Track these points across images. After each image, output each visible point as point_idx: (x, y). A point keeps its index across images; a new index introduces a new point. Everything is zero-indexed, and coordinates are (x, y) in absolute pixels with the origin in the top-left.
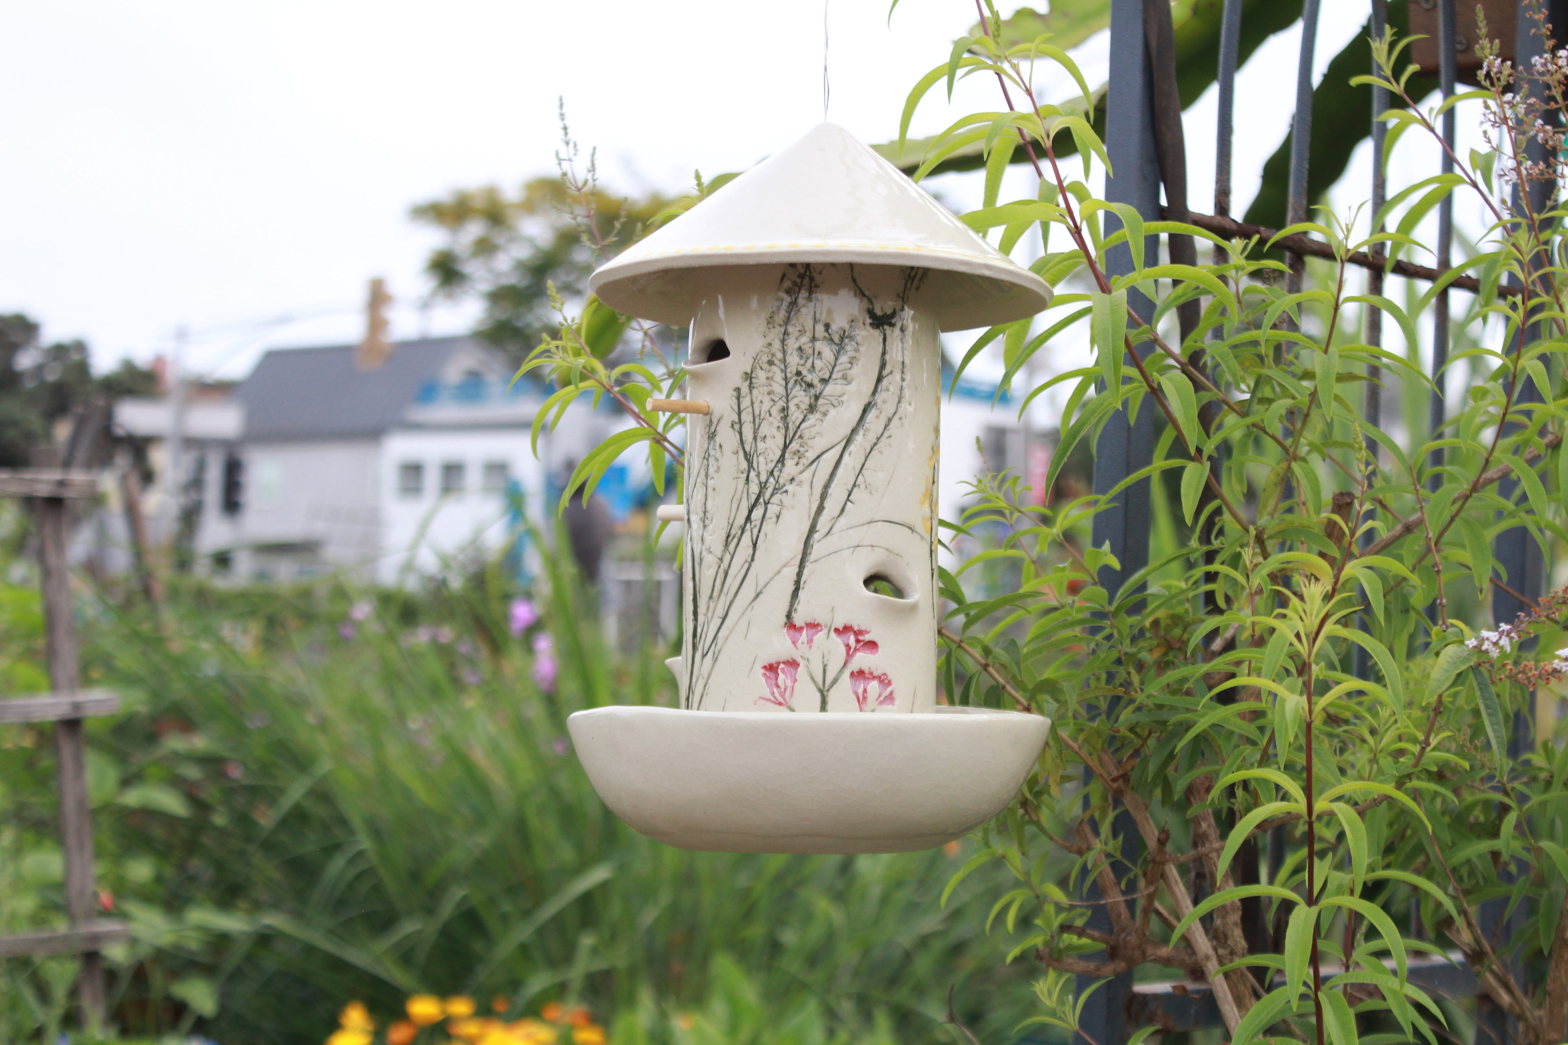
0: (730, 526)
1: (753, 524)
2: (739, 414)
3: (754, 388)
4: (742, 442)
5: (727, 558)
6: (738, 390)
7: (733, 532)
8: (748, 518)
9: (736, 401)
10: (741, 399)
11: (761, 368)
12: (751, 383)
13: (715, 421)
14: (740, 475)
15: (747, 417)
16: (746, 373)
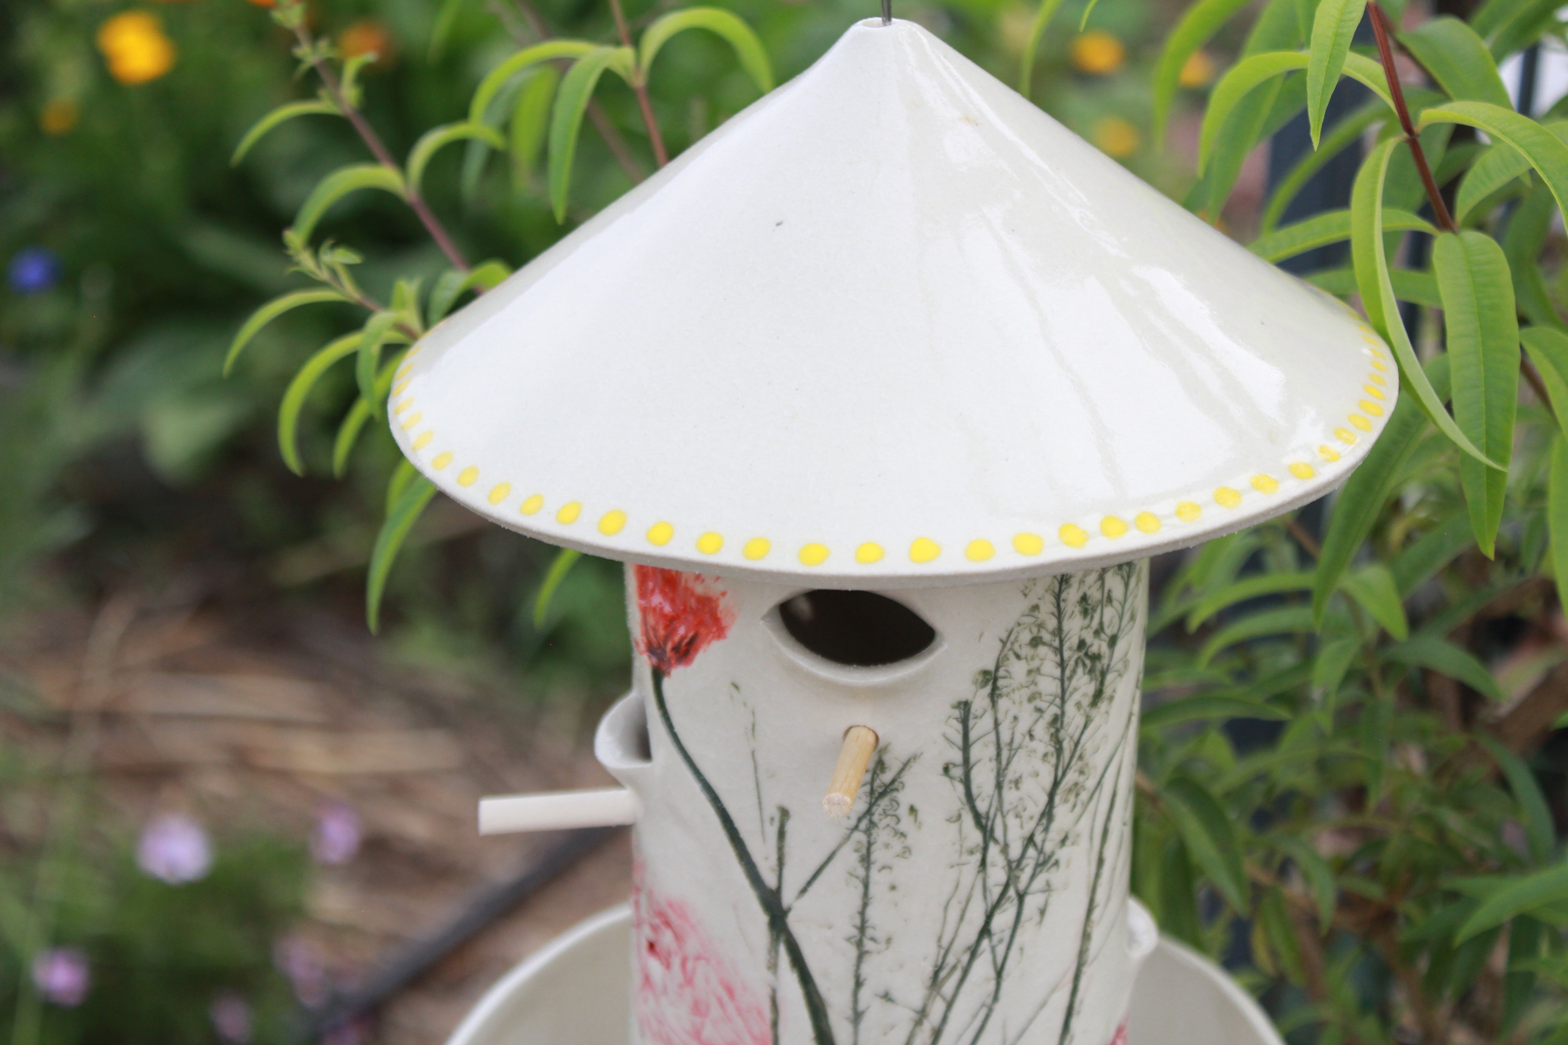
0: (942, 952)
1: (995, 939)
2: (966, 747)
3: (1000, 696)
4: (970, 798)
5: (937, 1009)
6: (965, 706)
7: (951, 960)
8: (985, 931)
9: (959, 727)
10: (971, 722)
11: (1018, 657)
12: (995, 688)
13: (893, 767)
14: (966, 858)
15: (982, 752)
16: (985, 673)
